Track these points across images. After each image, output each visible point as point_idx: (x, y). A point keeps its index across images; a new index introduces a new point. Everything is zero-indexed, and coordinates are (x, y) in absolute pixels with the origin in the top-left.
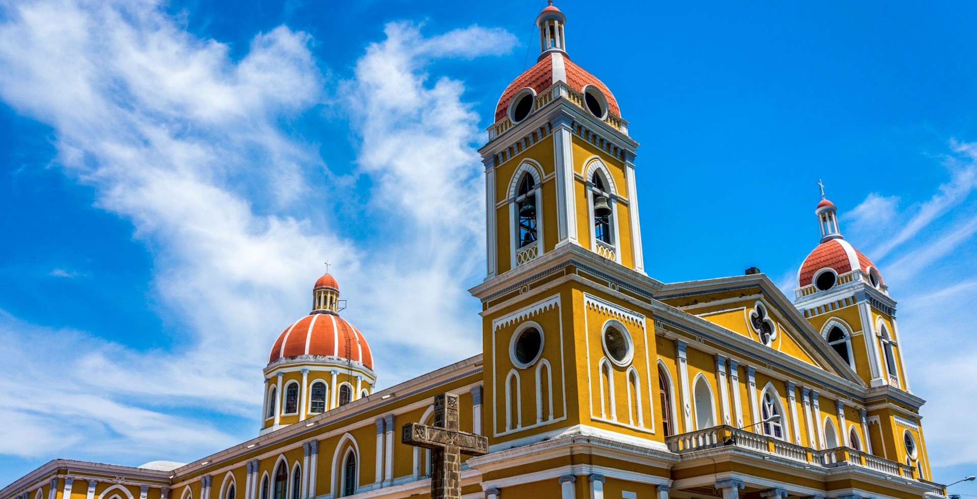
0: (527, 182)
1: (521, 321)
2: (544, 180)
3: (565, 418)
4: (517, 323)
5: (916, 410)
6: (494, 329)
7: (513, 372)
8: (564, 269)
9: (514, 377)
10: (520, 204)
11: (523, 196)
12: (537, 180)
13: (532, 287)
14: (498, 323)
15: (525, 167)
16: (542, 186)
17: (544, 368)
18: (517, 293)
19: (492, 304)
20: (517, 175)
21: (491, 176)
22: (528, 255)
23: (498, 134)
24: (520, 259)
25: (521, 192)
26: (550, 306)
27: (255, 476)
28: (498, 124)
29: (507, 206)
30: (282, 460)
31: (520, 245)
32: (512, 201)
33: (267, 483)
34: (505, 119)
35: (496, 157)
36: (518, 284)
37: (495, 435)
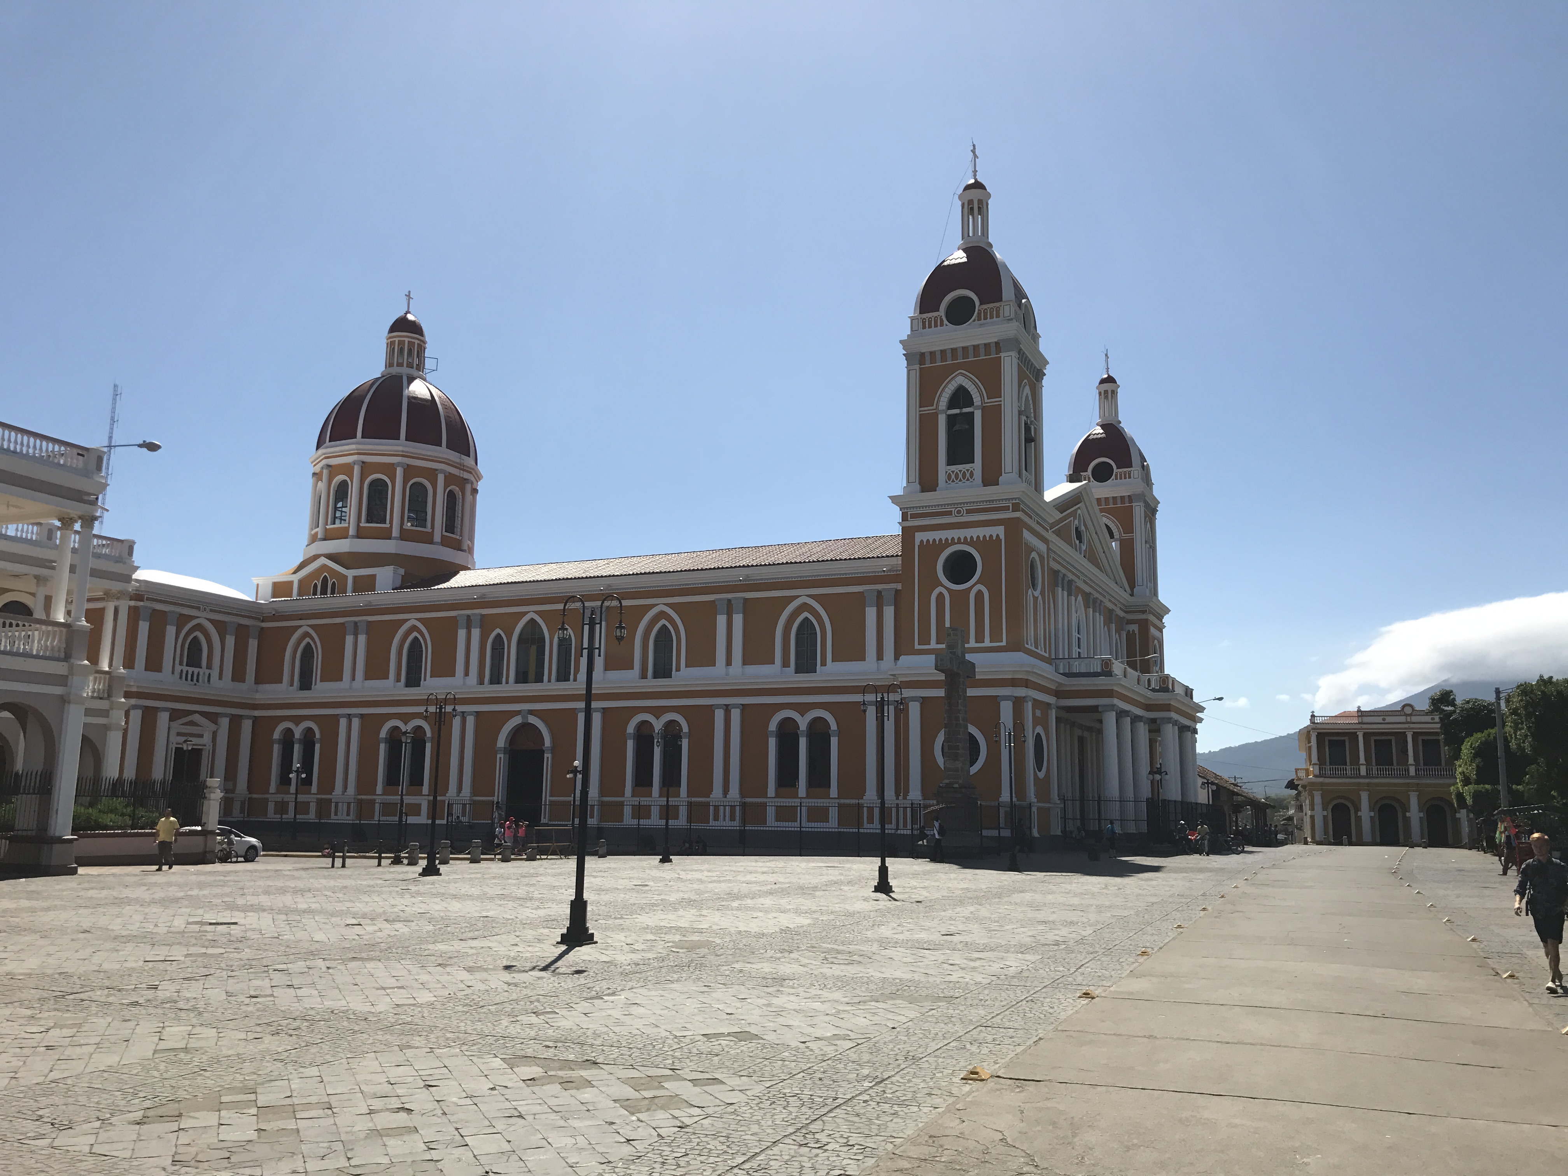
0: (961, 397)
1: (953, 543)
2: (985, 403)
3: (1004, 643)
4: (947, 544)
5: (1160, 618)
6: (917, 543)
7: (940, 589)
8: (1011, 505)
9: (940, 596)
10: (951, 420)
11: (957, 411)
12: (977, 400)
13: (969, 512)
14: (920, 537)
15: (960, 380)
16: (982, 408)
17: (980, 594)
18: (949, 513)
19: (914, 516)
20: (950, 386)
21: (916, 375)
22: (960, 476)
23: (924, 327)
24: (949, 477)
25: (952, 404)
26: (991, 536)
27: (476, 633)
28: (925, 316)
29: (935, 416)
30: (532, 620)
31: (951, 462)
32: (942, 412)
33: (498, 643)
34: (935, 314)
35: (922, 355)
36: (951, 504)
37: (917, 647)
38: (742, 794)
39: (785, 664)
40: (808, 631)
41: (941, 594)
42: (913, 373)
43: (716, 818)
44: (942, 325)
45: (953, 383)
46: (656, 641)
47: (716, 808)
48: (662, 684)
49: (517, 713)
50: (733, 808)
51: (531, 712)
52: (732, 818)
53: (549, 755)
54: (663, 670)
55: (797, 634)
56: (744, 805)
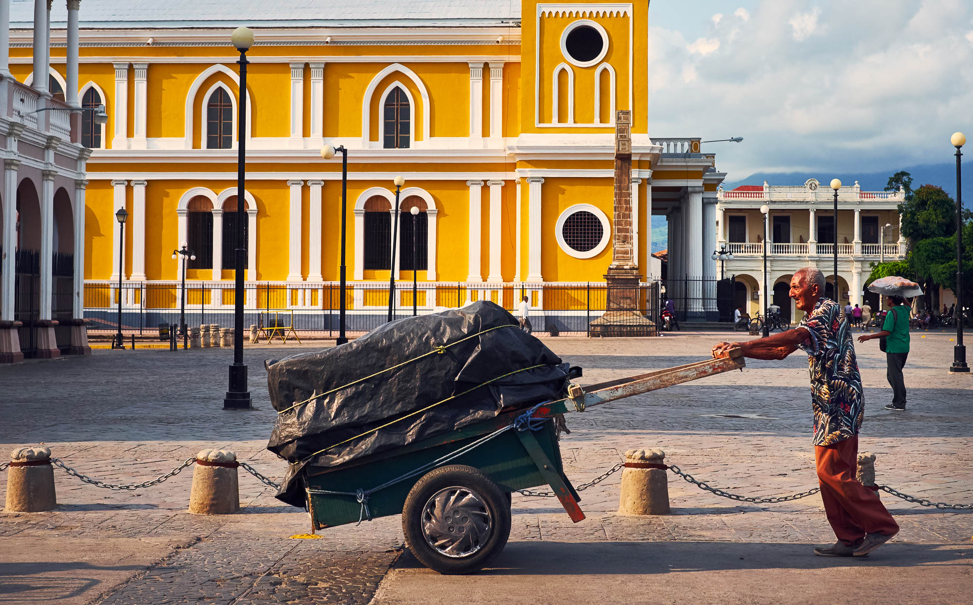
1: (578, 17)
4: (571, 18)
7: (562, 65)
14: (545, 8)
17: (605, 73)
26: (618, 12)
37: (537, 125)
38: (324, 276)
39: (373, 137)
40: (397, 101)
41: (563, 70)
43: (293, 301)
46: (210, 106)
47: (294, 290)
48: (216, 154)
50: (313, 290)
52: (313, 302)
55: (386, 105)
56: (325, 288)
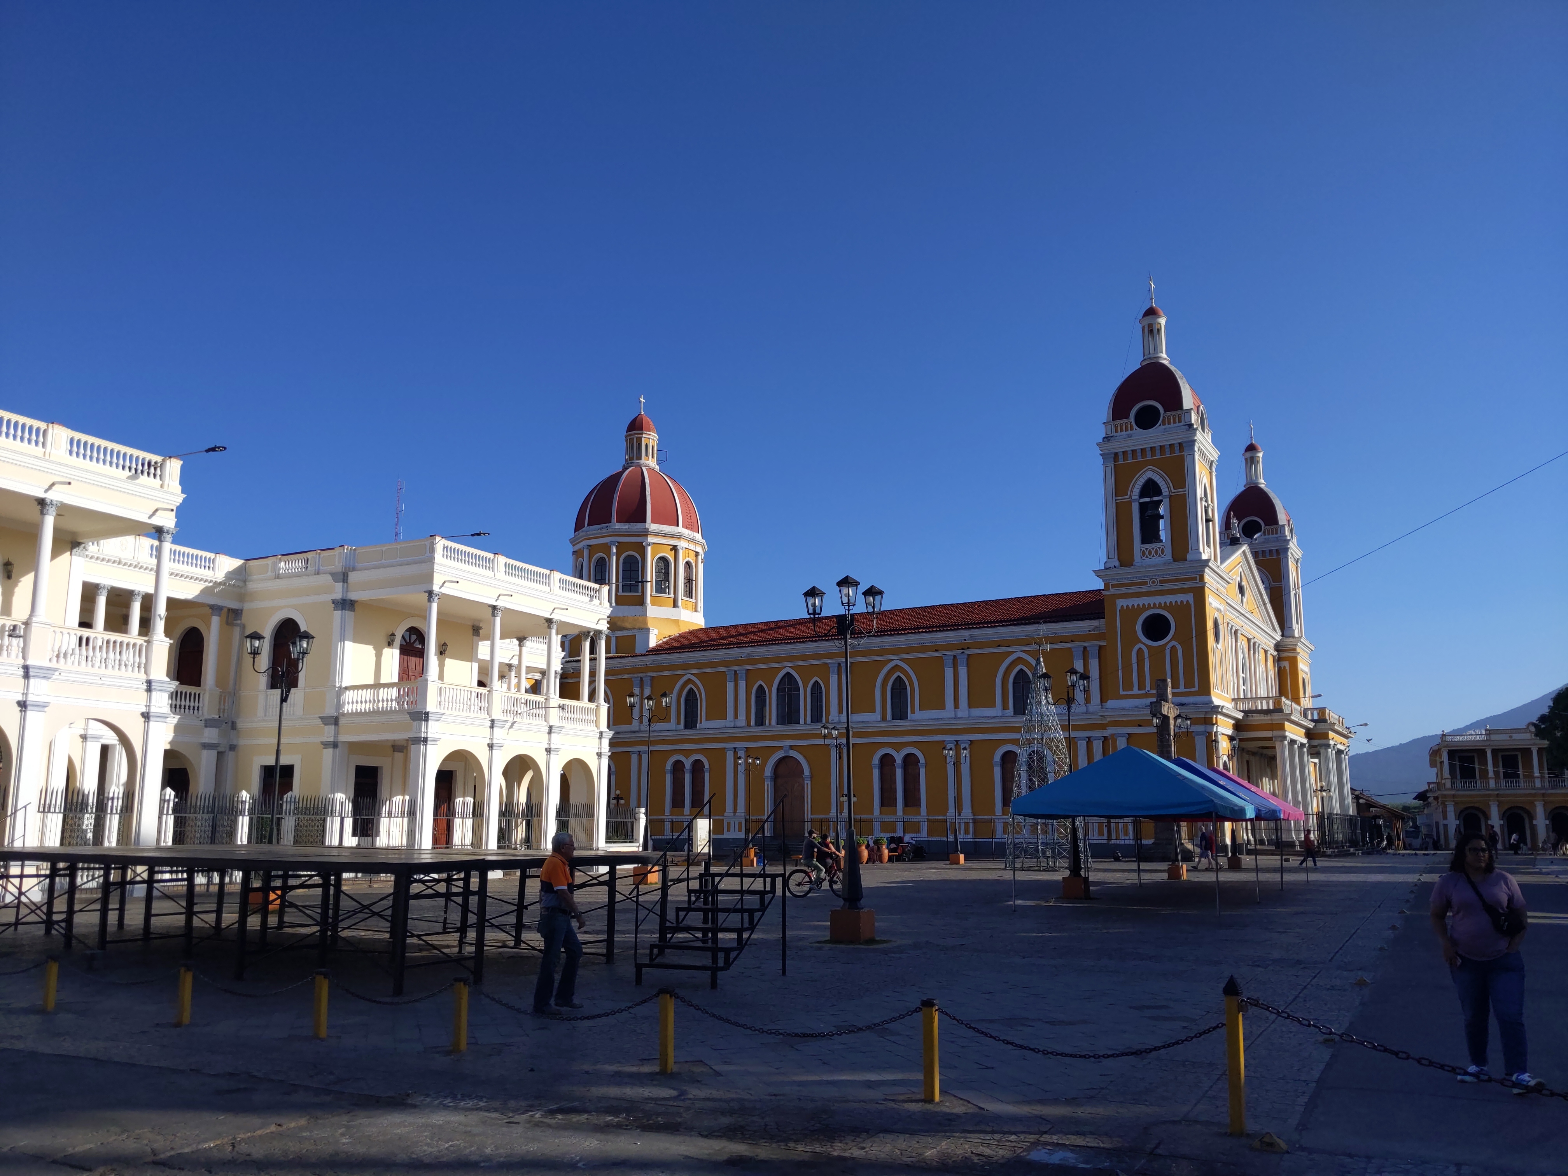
0: (1150, 488)
2: (1172, 492)
3: (1196, 689)
4: (1145, 608)
6: (1118, 608)
9: (1140, 651)
10: (1143, 507)
11: (1148, 499)
12: (1165, 491)
13: (1161, 582)
14: (1120, 602)
15: (1149, 475)
16: (1170, 497)
17: (1173, 649)
18: (1145, 583)
20: (1141, 479)
21: (1110, 470)
22: (1153, 552)
23: (1116, 431)
24: (1143, 553)
25: (1142, 494)
26: (1182, 602)
27: (742, 685)
28: (1116, 422)
29: (1129, 503)
30: (788, 673)
31: (1144, 541)
32: (1135, 500)
33: (761, 691)
34: (1126, 421)
35: (1116, 454)
36: (1147, 576)
37: (1122, 693)
38: (974, 813)
39: (1005, 707)
40: (1022, 680)
41: (1140, 649)
42: (1109, 469)
44: (1132, 429)
45: (1144, 476)
46: (892, 689)
48: (900, 724)
49: (781, 747)
50: (966, 824)
51: (791, 747)
52: (967, 832)
53: (809, 782)
54: (900, 713)
55: (1014, 682)
56: (975, 821)
